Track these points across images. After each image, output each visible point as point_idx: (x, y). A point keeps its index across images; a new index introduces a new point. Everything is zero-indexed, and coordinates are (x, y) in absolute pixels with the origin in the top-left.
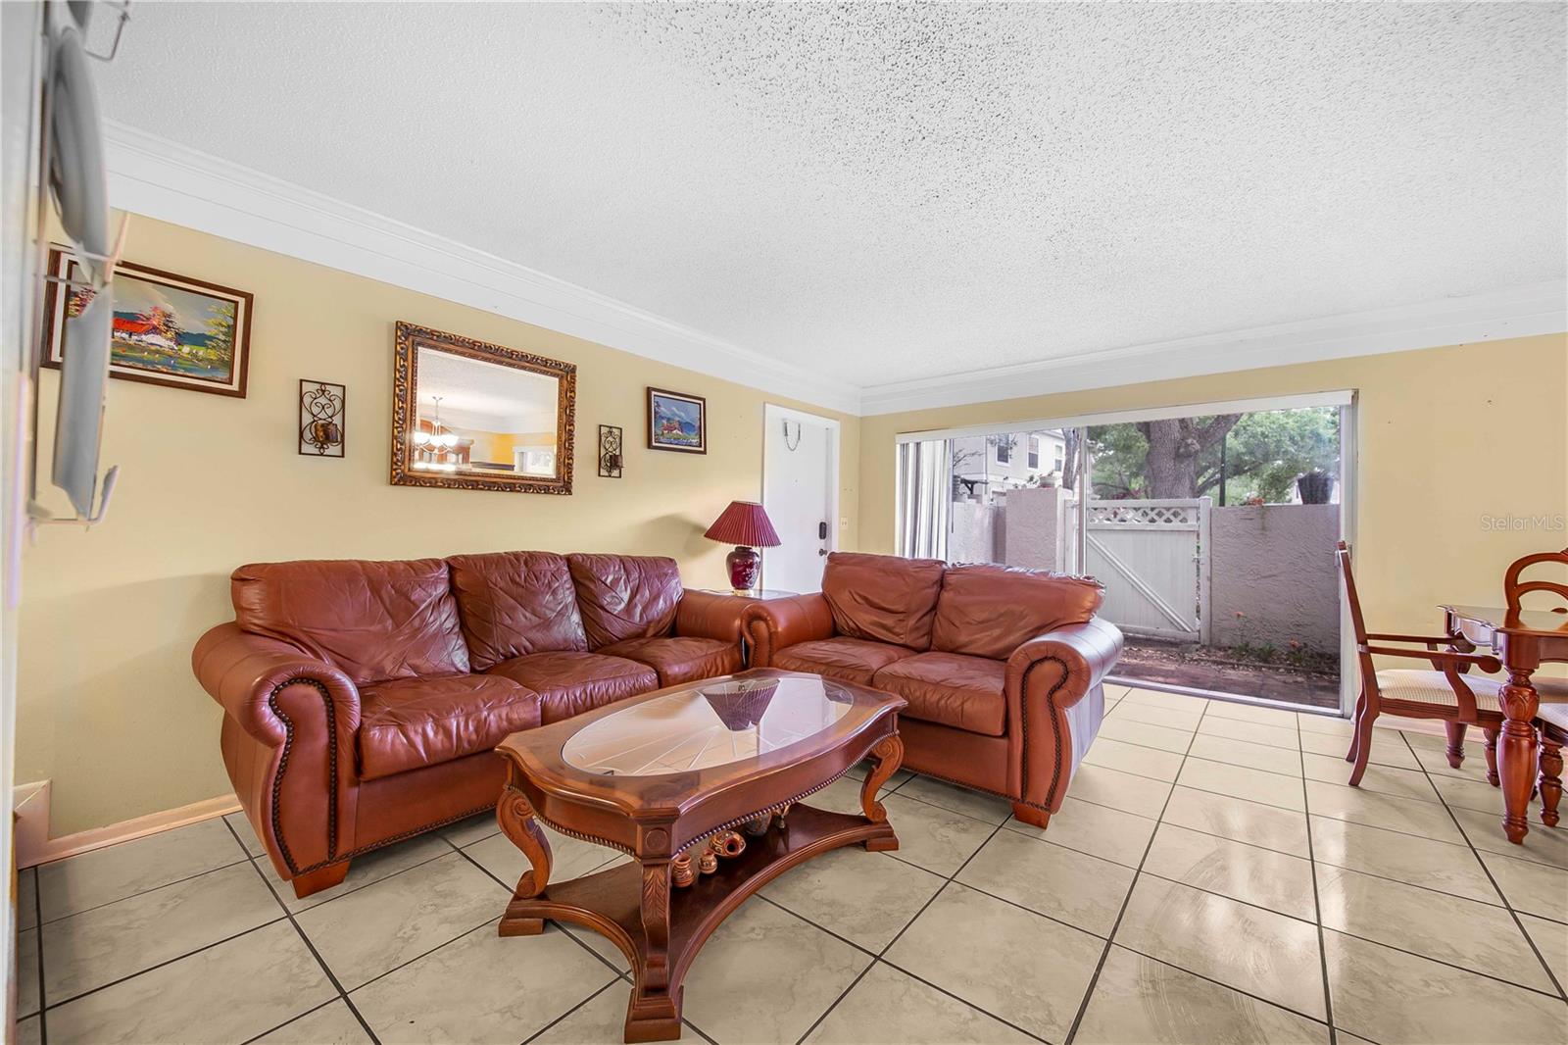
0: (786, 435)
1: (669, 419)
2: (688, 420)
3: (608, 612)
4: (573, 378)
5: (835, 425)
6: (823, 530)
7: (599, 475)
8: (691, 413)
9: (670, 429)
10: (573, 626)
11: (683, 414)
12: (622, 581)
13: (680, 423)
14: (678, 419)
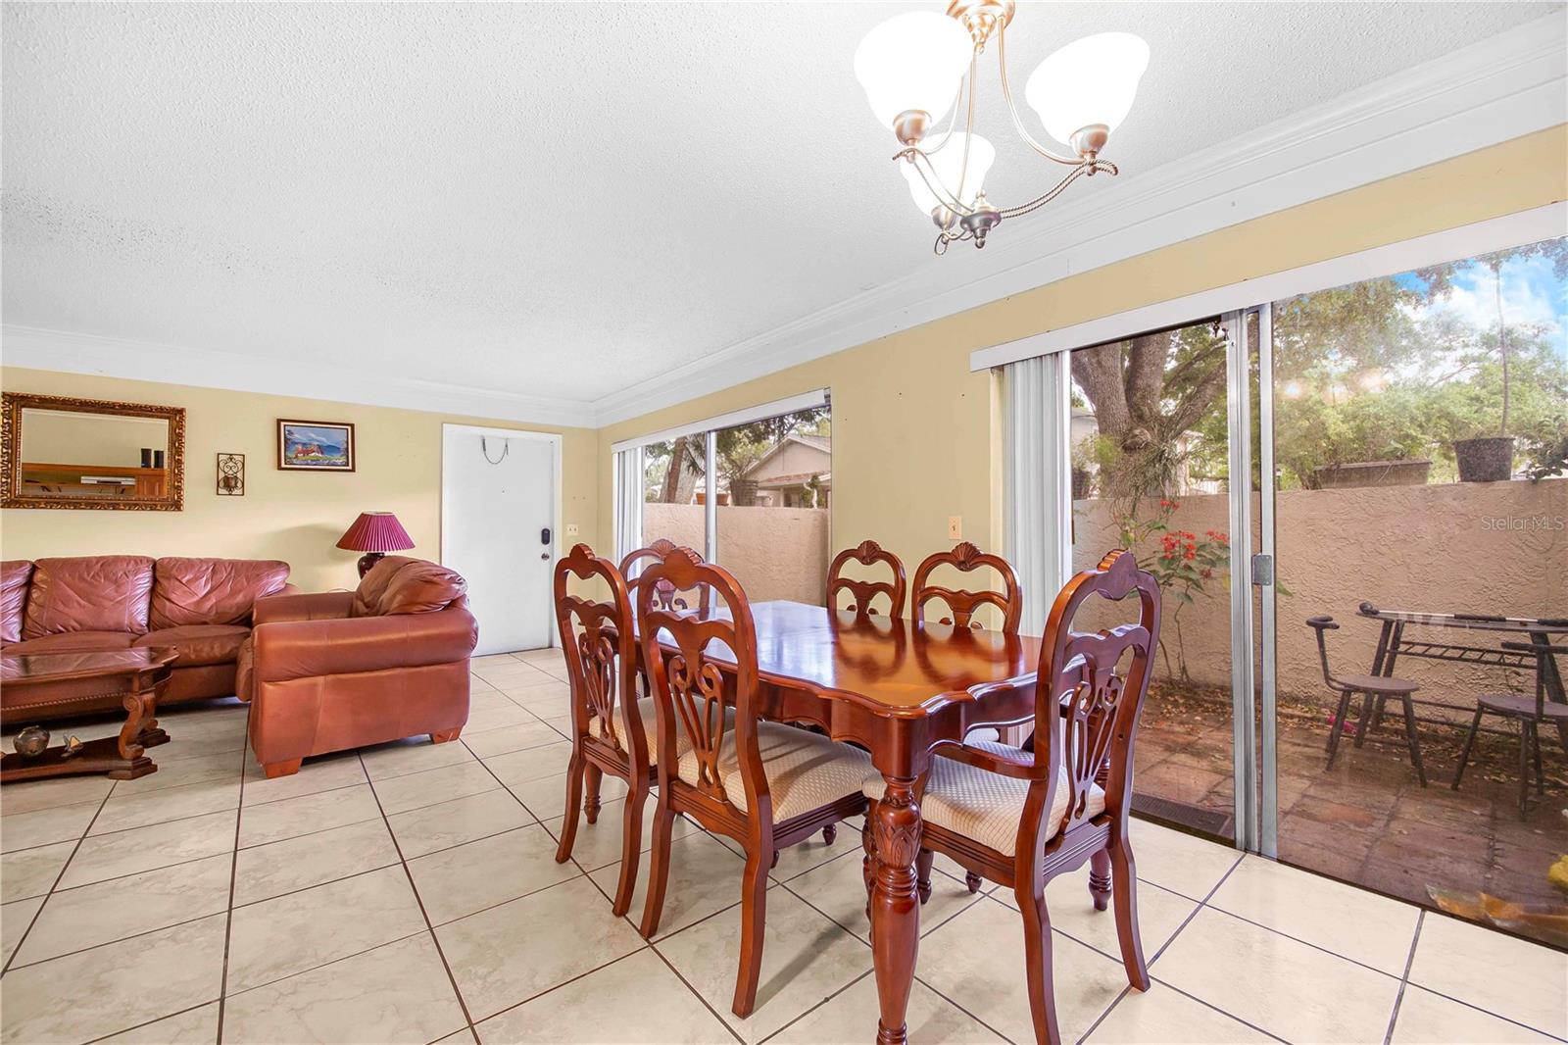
0: (484, 449)
1: (304, 444)
2: (329, 444)
3: (173, 603)
4: (182, 419)
5: (558, 439)
6: (546, 536)
7: (218, 494)
8: (339, 437)
9: (306, 452)
10: (140, 612)
11: (324, 439)
12: (204, 579)
13: (319, 447)
14: (316, 443)
